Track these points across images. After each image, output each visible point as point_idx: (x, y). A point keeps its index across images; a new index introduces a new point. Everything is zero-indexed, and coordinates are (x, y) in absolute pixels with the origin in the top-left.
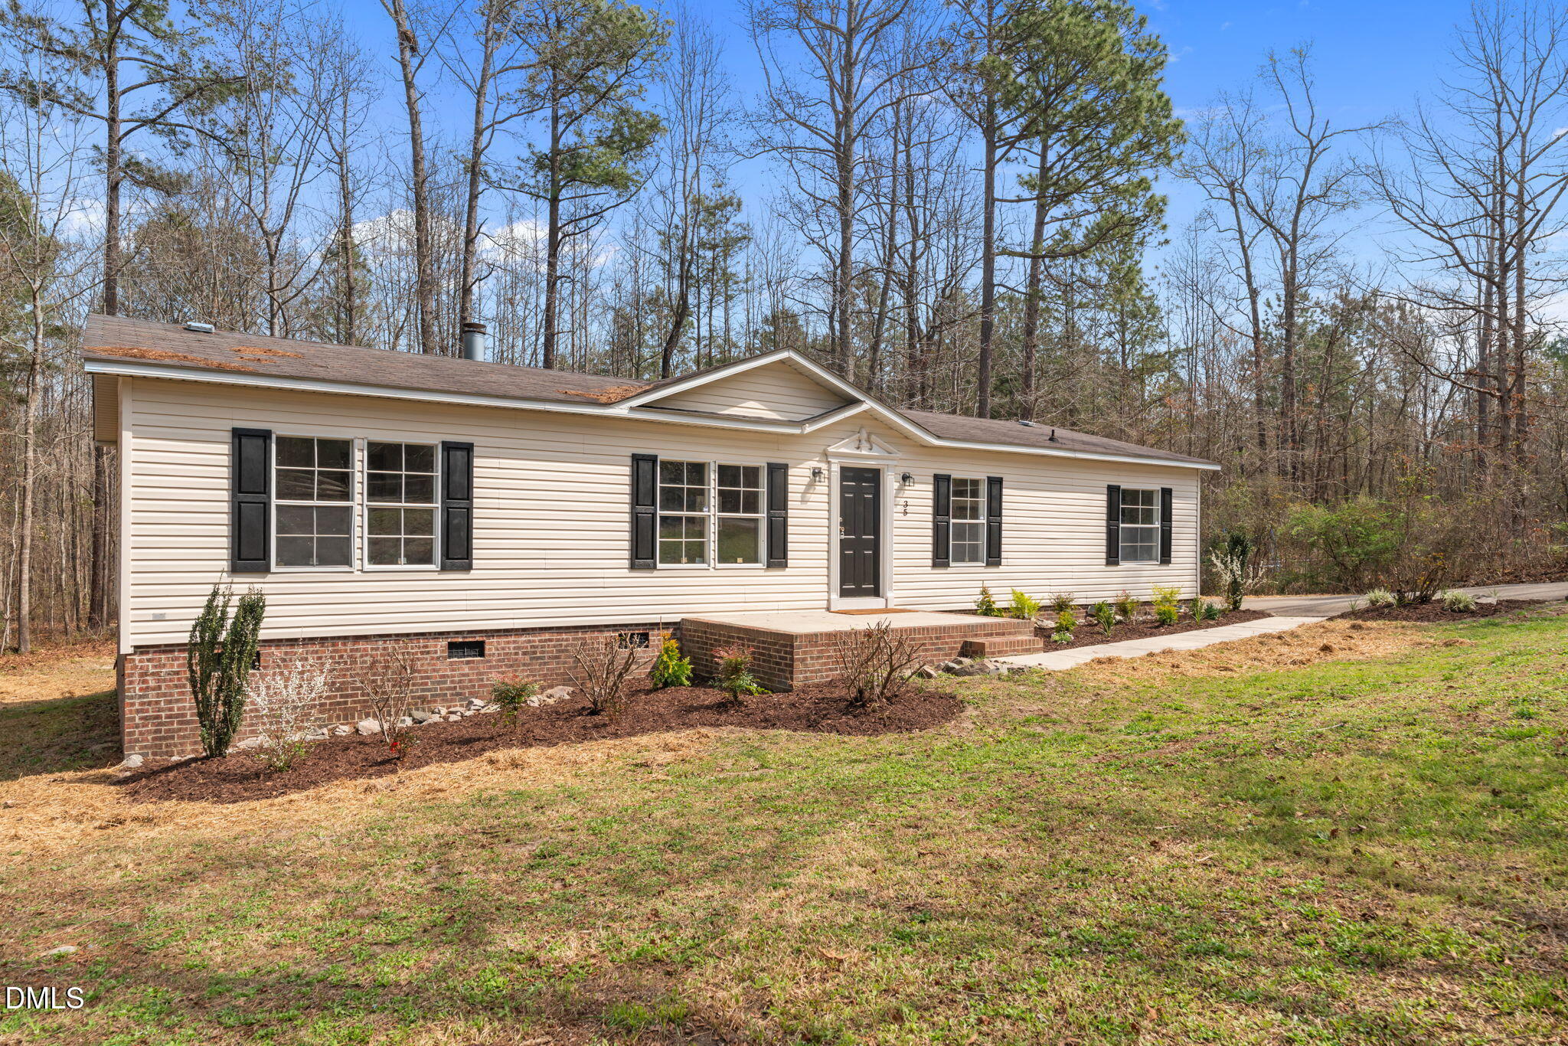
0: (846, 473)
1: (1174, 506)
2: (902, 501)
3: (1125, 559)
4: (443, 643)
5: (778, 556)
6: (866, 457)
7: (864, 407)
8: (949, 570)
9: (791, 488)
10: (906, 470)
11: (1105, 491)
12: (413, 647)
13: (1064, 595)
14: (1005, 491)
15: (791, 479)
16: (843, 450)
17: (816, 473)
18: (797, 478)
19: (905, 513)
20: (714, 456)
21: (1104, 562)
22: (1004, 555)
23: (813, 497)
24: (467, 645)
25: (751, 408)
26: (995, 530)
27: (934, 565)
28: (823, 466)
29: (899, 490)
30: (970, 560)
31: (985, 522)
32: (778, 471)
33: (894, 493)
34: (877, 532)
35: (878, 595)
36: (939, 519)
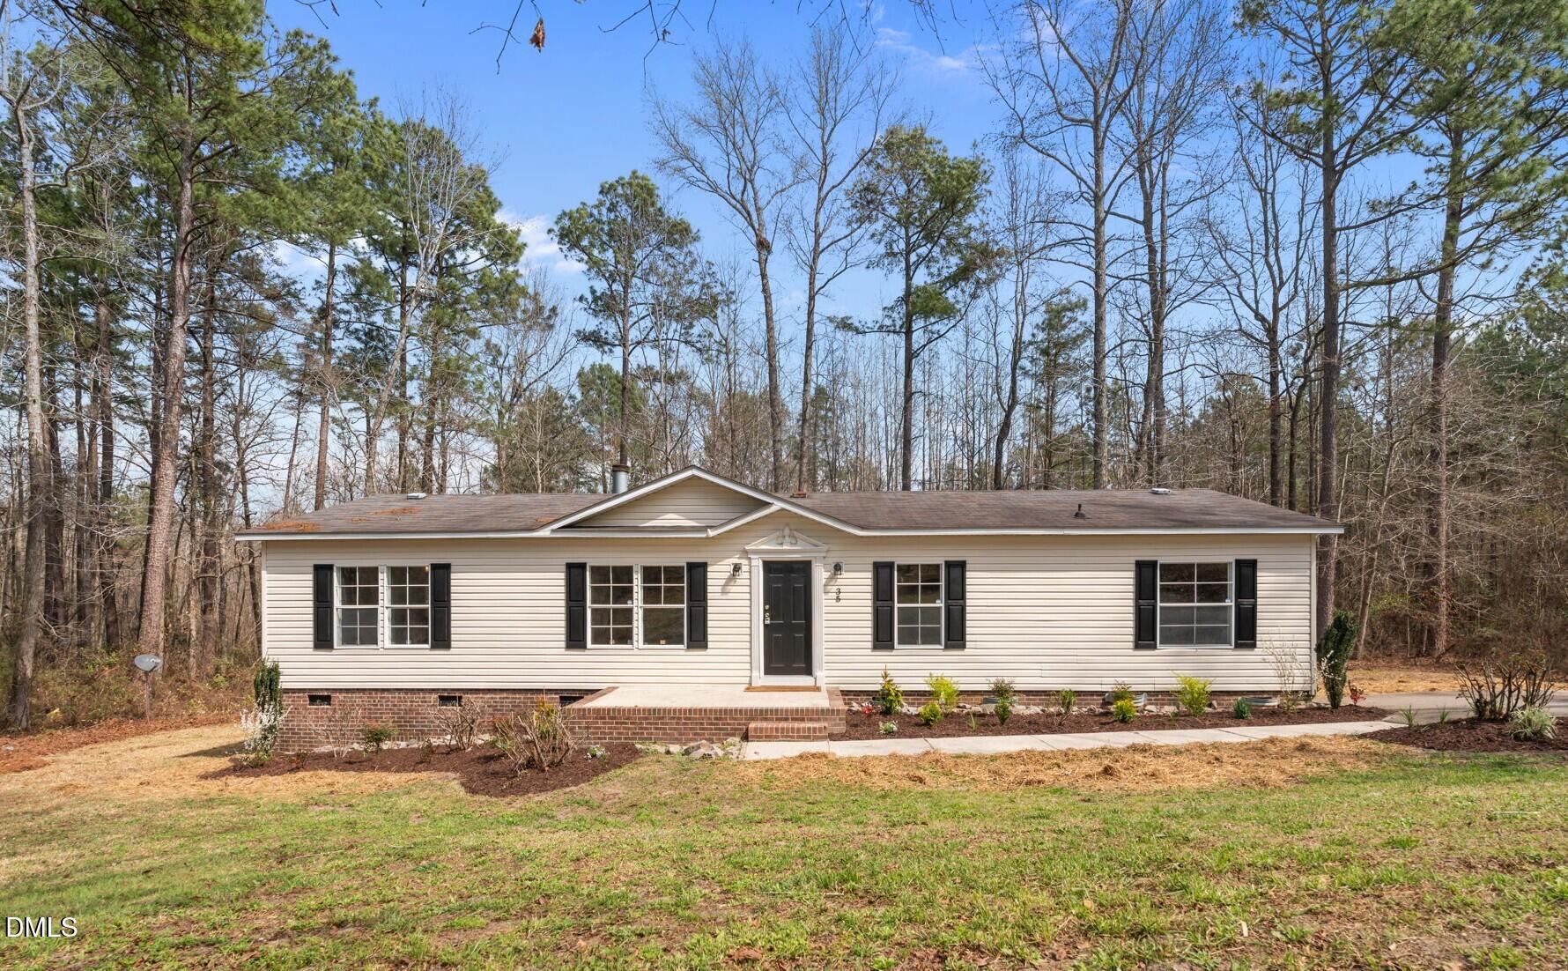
0: (769, 567)
1: (1259, 580)
2: (834, 589)
3: (1165, 641)
4: (435, 696)
5: (698, 639)
6: (789, 550)
7: (774, 508)
8: (894, 652)
9: (710, 582)
10: (838, 560)
11: (1133, 567)
12: (417, 698)
13: (1007, 680)
14: (969, 575)
15: (709, 575)
16: (764, 548)
17: (737, 568)
18: (716, 575)
19: (838, 599)
20: (638, 561)
21: (1131, 645)
22: (968, 638)
23: (734, 589)
24: (448, 697)
25: (670, 519)
26: (956, 614)
27: (875, 648)
28: (744, 562)
29: (831, 579)
30: (924, 643)
31: (943, 605)
32: (697, 569)
33: (824, 581)
34: (809, 618)
35: (811, 673)
36: (880, 604)
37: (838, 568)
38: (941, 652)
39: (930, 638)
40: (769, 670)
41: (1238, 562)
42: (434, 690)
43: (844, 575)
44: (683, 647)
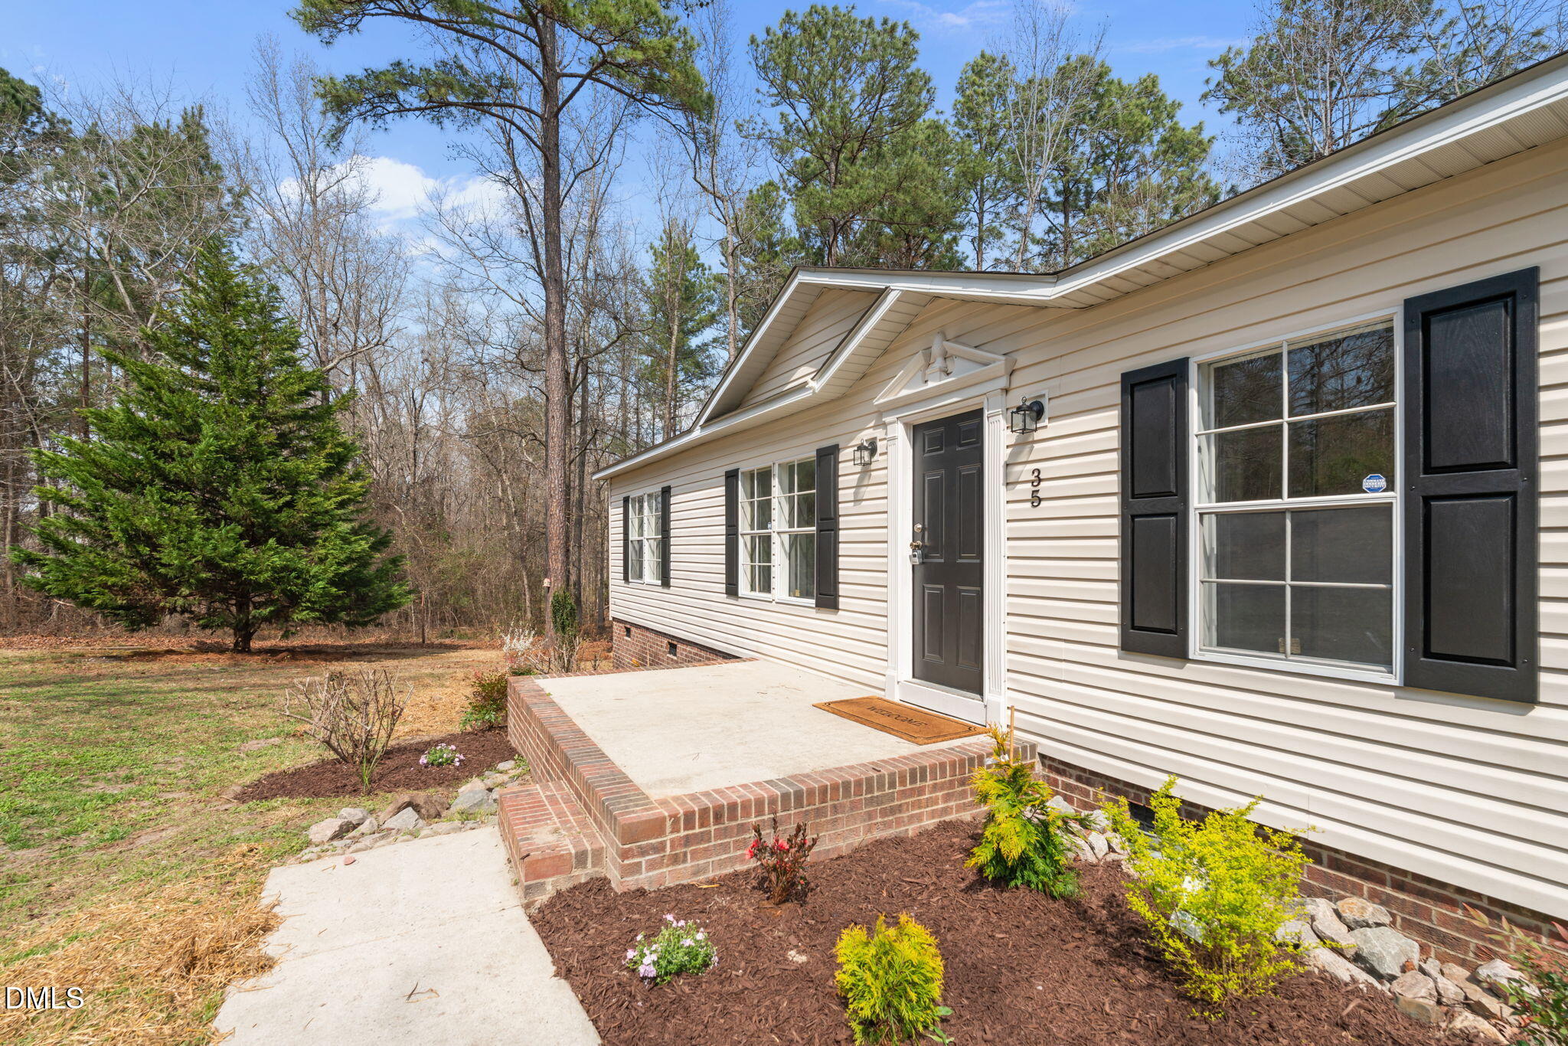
0: (919, 436)
4: (666, 641)
5: (827, 591)
9: (842, 481)
10: (1031, 392)
15: (842, 468)
16: (902, 393)
18: (848, 468)
20: (776, 458)
23: (867, 493)
27: (1128, 646)
28: (879, 433)
29: (1018, 446)
30: (1308, 648)
31: (1396, 498)
32: (828, 455)
33: (1004, 454)
34: (980, 554)
35: (978, 689)
36: (1142, 505)
37: (1036, 410)
38: (1387, 700)
40: (923, 672)
42: (665, 635)
43: (1049, 428)
44: (812, 602)
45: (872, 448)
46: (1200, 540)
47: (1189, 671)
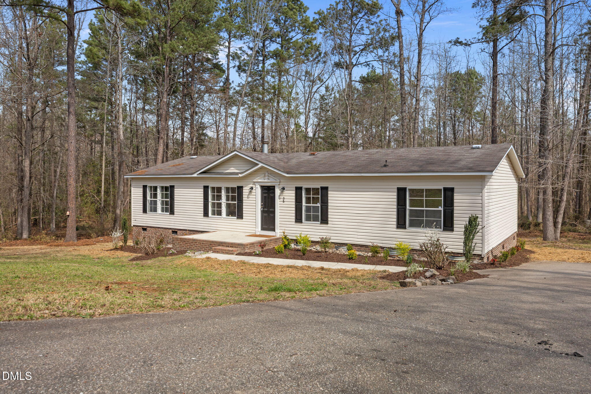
0: (263, 188)
1: (455, 198)
2: (282, 197)
3: (411, 226)
4: (171, 231)
5: (240, 216)
6: (268, 182)
7: (259, 166)
9: (244, 193)
10: (283, 186)
11: (396, 190)
12: (166, 231)
14: (329, 192)
15: (244, 191)
16: (259, 181)
18: (246, 191)
19: (284, 202)
21: (395, 226)
22: (329, 219)
23: (251, 196)
24: (174, 231)
25: (232, 170)
26: (325, 209)
27: (295, 221)
28: (254, 186)
29: (281, 193)
30: (313, 221)
32: (240, 188)
33: (279, 194)
34: (274, 208)
35: (274, 231)
36: (298, 204)
37: (283, 189)
38: (319, 225)
39: (315, 219)
40: (263, 229)
41: (444, 188)
42: (170, 229)
43: (285, 192)
44: (236, 218)
45: (252, 188)
46: (304, 209)
47: (303, 224)
